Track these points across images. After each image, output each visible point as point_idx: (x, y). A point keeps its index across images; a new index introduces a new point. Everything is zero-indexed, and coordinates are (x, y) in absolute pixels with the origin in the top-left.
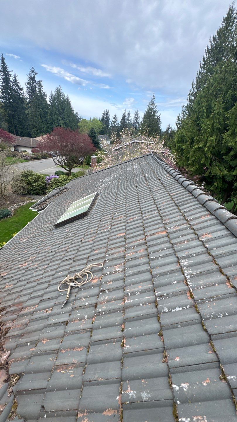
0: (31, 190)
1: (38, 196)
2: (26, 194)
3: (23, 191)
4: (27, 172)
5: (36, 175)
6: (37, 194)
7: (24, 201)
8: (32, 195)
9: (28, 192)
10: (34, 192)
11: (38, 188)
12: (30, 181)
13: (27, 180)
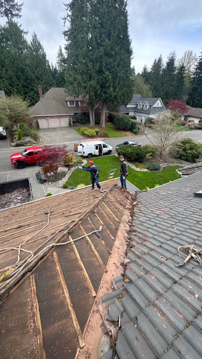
0: (184, 155)
1: (186, 162)
2: (177, 158)
3: (176, 155)
4: (187, 140)
5: (193, 144)
6: (187, 160)
7: (173, 163)
8: (182, 160)
9: (180, 156)
10: (186, 158)
11: (190, 155)
12: (186, 148)
13: (183, 146)
